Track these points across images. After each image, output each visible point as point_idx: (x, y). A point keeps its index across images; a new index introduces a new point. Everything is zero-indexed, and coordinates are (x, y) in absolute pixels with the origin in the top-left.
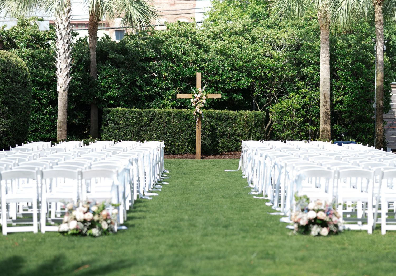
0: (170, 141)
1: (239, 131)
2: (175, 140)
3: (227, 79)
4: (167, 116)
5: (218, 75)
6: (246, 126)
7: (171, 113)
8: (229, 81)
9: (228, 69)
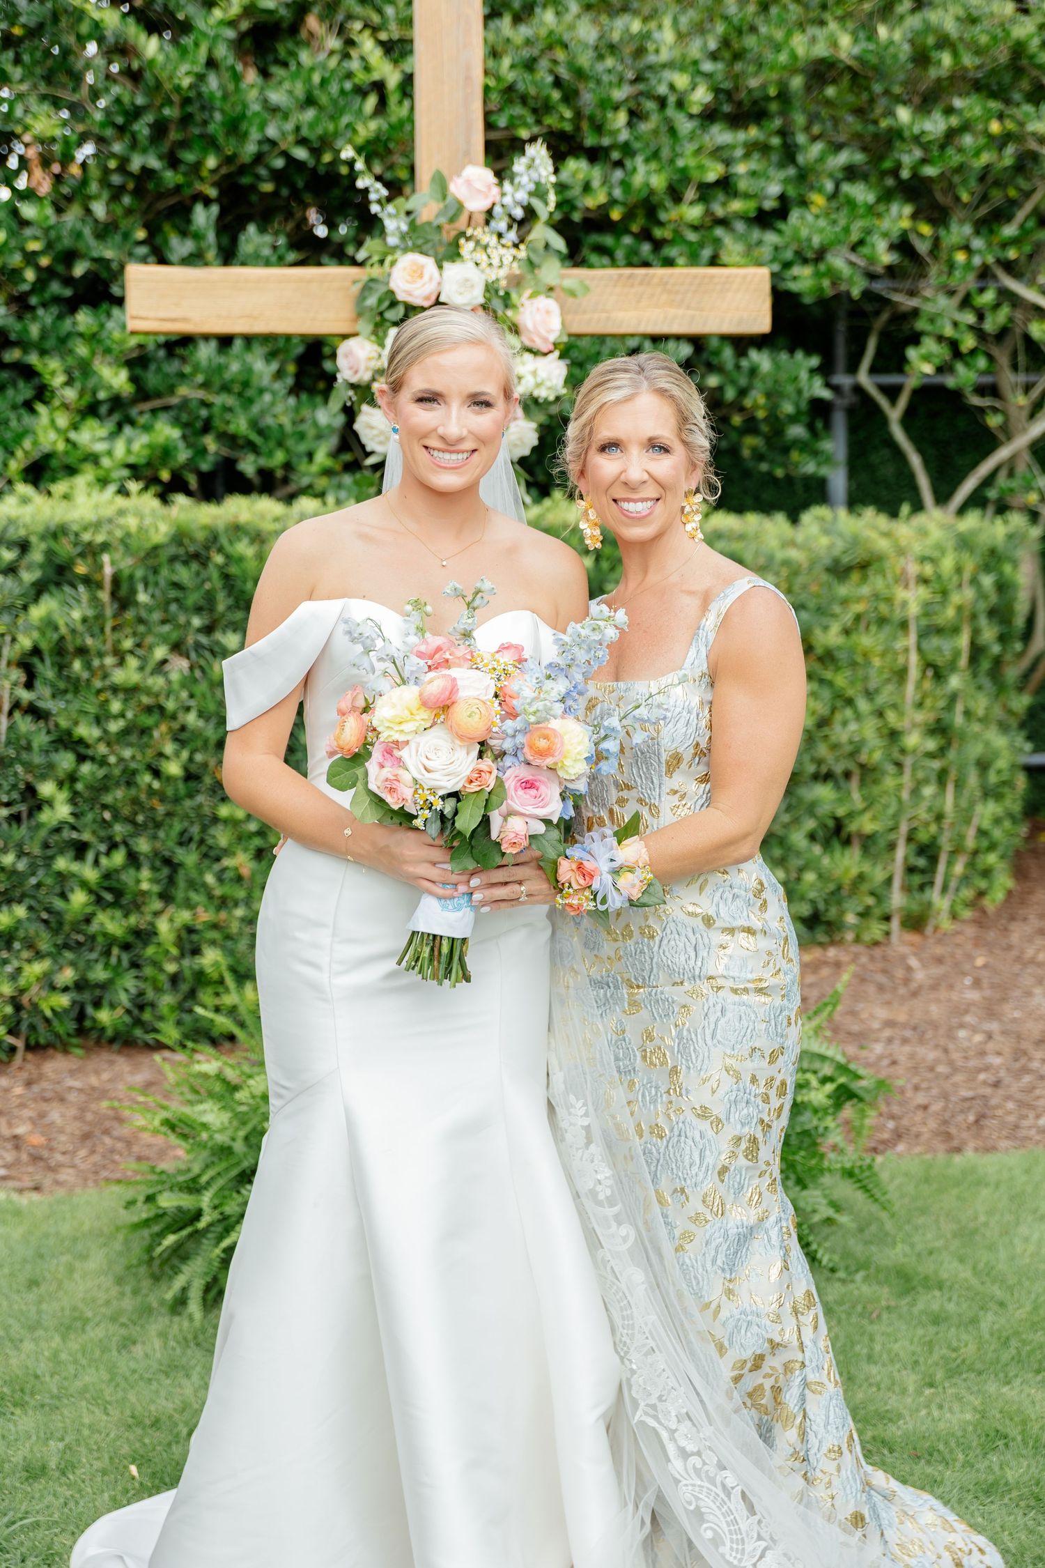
0: (79, 898)
1: (843, 733)
2: (145, 880)
3: (675, 194)
4: (39, 590)
5: (594, 155)
6: (914, 673)
7: (92, 552)
8: (693, 213)
9: (680, 104)
